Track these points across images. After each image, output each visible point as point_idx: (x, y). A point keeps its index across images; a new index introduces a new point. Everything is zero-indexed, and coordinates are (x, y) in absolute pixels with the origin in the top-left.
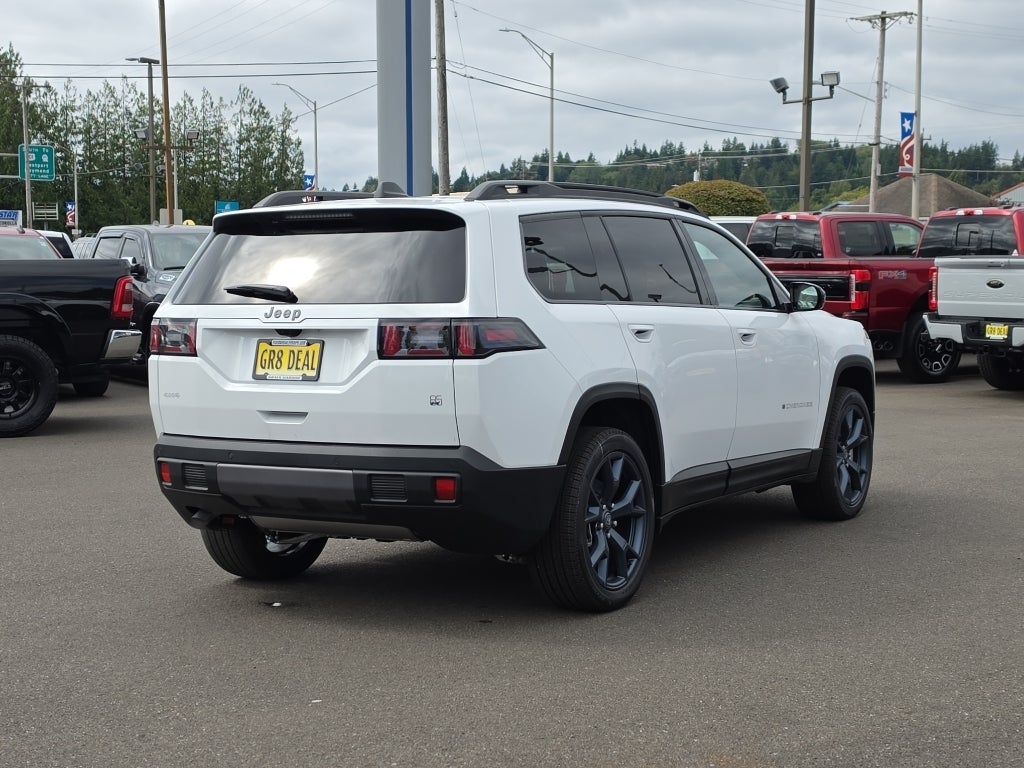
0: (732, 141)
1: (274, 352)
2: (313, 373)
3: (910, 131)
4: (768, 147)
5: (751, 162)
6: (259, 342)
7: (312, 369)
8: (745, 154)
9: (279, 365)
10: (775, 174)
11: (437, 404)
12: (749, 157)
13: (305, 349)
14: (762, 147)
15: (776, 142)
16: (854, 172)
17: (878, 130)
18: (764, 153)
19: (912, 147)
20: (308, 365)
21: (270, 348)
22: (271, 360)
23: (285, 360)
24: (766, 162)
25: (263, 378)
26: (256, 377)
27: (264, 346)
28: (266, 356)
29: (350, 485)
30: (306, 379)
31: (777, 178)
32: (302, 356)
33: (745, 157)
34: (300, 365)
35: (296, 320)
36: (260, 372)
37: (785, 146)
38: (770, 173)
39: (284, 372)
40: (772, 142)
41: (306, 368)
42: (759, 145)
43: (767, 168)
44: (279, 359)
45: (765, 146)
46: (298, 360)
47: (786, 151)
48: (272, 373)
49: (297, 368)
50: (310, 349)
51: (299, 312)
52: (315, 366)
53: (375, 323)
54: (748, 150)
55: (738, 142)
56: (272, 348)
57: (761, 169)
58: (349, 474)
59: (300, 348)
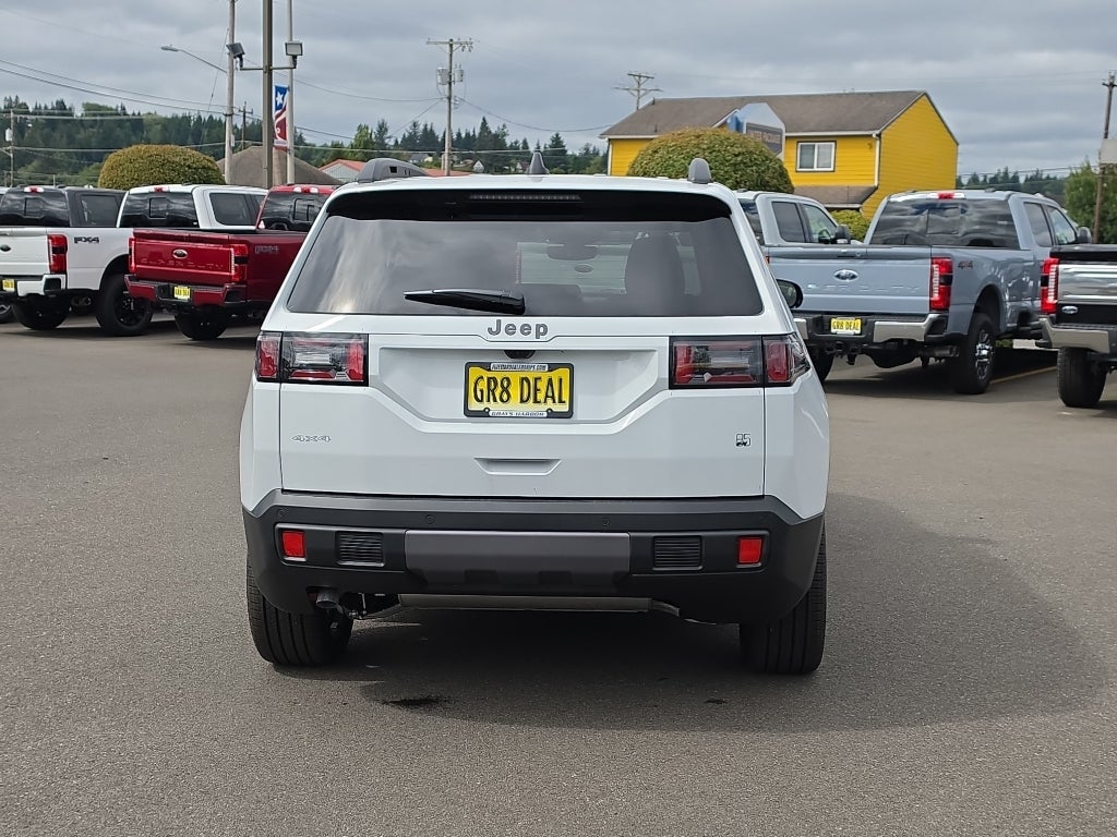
0: (14, 99)
1: (495, 379)
2: (565, 408)
3: (281, 105)
4: (53, 109)
5: (35, 122)
6: (468, 366)
7: (561, 401)
8: (28, 113)
9: (505, 397)
10: (62, 137)
11: (745, 444)
12: (34, 117)
13: (545, 376)
14: (46, 108)
15: (61, 105)
16: (142, 138)
17: (231, 101)
18: (49, 114)
19: (284, 120)
20: (553, 397)
21: (486, 375)
22: (491, 391)
23: (515, 391)
24: (52, 124)
25: (484, 414)
26: (469, 413)
27: (475, 372)
28: (483, 385)
29: (626, 552)
30: (552, 415)
31: (65, 140)
32: (542, 385)
33: (28, 117)
34: (541, 396)
35: (542, 338)
36: (474, 406)
37: (70, 109)
38: (57, 135)
39: (514, 406)
40: (57, 103)
41: (550, 401)
42: (43, 106)
43: (53, 130)
44: (505, 390)
45: (50, 107)
46: (536, 390)
47: (71, 115)
48: (495, 407)
49: (536, 401)
50: (555, 375)
51: (545, 326)
52: (566, 397)
53: (666, 343)
54: (31, 110)
55: (20, 102)
56: (491, 374)
57: (46, 130)
58: (623, 538)
59: (538, 375)
